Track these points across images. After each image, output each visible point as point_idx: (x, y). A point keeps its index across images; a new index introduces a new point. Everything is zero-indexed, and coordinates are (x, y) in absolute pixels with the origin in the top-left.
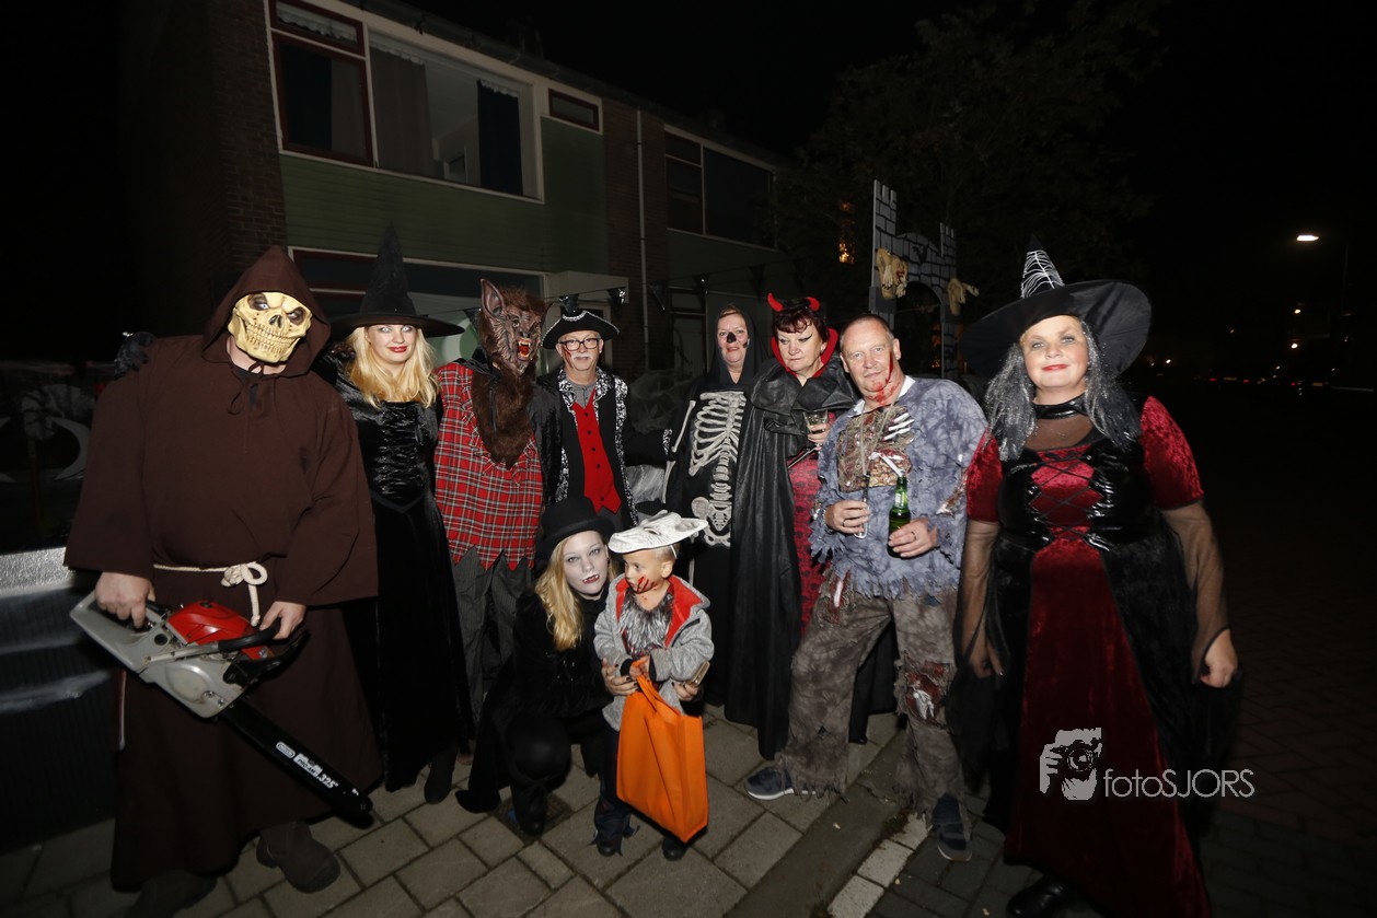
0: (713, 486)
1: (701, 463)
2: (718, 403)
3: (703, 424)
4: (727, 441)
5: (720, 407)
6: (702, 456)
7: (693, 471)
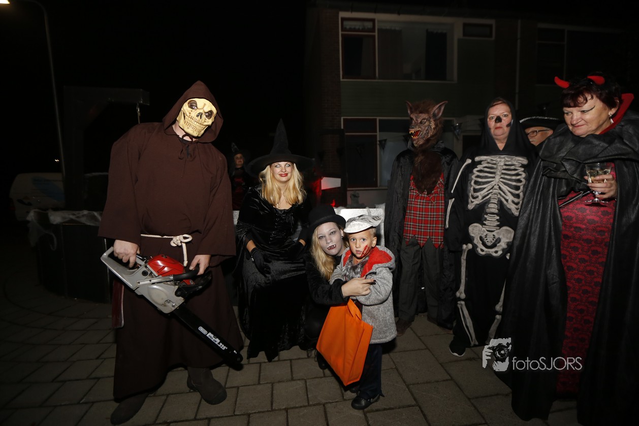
0: (486, 216)
1: (476, 202)
2: (488, 163)
3: (478, 177)
4: (496, 187)
5: (490, 165)
6: (477, 197)
7: (471, 207)
